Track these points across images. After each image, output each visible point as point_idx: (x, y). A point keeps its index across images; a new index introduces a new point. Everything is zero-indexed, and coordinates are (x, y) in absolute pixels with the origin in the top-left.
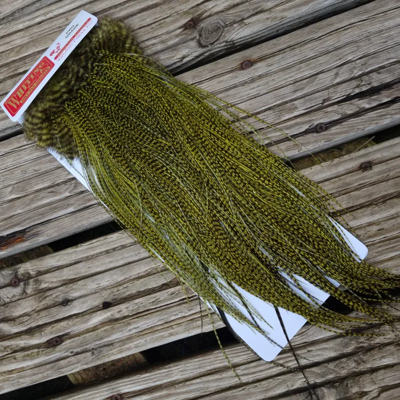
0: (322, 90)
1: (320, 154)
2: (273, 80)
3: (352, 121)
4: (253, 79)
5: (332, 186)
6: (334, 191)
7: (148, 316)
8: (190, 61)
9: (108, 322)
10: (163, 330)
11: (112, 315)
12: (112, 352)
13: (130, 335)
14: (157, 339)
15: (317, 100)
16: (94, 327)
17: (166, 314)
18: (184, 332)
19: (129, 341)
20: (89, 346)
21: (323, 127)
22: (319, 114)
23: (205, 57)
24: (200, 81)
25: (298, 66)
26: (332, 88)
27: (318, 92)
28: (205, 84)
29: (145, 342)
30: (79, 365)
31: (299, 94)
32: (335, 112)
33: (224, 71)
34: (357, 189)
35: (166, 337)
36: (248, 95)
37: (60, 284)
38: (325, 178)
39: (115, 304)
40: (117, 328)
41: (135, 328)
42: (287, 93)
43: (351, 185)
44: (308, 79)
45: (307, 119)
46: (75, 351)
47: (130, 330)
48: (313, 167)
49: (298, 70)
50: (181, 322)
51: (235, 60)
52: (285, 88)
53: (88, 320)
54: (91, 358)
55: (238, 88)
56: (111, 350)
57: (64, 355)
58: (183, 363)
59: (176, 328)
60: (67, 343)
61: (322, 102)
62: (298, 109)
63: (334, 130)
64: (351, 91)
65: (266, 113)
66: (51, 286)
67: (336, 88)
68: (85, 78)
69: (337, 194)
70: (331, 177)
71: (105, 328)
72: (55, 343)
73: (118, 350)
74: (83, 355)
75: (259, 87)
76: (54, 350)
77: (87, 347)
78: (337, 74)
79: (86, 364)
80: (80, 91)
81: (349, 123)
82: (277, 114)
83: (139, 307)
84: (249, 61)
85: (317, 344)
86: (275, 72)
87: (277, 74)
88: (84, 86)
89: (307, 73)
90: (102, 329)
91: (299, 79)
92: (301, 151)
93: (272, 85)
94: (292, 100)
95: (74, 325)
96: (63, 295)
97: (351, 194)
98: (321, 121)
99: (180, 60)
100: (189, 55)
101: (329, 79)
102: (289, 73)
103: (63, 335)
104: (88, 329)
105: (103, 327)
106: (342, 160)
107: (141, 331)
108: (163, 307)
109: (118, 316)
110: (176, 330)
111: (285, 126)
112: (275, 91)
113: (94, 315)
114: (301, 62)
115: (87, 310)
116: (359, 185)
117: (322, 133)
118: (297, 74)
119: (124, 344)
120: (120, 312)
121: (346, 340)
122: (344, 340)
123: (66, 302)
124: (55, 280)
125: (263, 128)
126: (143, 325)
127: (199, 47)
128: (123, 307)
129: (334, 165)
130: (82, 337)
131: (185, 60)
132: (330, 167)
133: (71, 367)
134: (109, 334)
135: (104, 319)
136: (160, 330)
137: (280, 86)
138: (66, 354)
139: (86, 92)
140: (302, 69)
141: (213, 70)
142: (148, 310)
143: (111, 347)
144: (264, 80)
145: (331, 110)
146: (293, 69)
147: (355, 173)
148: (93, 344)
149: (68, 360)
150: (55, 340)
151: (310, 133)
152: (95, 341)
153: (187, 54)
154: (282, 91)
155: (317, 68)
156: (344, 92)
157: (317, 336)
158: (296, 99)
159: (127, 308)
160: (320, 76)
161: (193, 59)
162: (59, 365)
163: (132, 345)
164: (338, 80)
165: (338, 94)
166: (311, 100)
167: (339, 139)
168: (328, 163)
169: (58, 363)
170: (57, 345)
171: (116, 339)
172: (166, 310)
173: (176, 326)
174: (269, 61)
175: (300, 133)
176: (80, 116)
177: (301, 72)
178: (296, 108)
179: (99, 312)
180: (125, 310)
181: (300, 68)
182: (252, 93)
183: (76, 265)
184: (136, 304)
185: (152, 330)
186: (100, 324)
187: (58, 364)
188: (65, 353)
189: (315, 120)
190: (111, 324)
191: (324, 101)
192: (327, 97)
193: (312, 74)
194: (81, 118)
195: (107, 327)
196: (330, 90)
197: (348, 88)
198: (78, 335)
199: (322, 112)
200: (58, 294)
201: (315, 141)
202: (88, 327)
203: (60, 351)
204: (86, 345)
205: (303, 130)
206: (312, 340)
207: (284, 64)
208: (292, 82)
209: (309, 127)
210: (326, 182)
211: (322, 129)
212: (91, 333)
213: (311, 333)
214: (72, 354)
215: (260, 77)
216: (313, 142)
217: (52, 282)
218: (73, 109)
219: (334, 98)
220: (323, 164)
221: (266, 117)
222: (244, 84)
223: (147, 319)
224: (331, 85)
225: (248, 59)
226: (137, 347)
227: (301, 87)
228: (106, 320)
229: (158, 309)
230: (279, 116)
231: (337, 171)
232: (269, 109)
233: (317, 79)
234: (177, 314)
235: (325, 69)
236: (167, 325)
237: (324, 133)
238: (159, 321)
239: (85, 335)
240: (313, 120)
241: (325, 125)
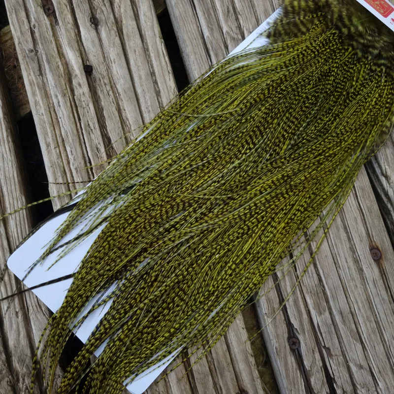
0: (341, 348)
1: (260, 339)
2: (356, 286)
3: (301, 384)
4: (358, 261)
5: (221, 353)
6: (214, 355)
7: (73, 120)
8: (382, 185)
9: (69, 71)
10: (54, 136)
11: (76, 75)
12: (32, 73)
13: (51, 97)
14: (44, 128)
15: (329, 341)
16: (63, 54)
17: (73, 140)
18: (51, 161)
19: (43, 94)
20: (40, 47)
21: (295, 346)
23: (386, 205)
24: (357, 196)
25: (373, 319)
26: (343, 359)
27: (340, 342)
28: (354, 202)
29: (40, 113)
30: (19, 33)
31: (338, 318)
32: (314, 362)
33: (368, 226)
34: (215, 384)
35: (45, 139)
36: (339, 254)
37: (117, 16)
38: (230, 345)
39: (89, 80)
40: (60, 81)
41: (59, 103)
42: (339, 303)
43: (221, 378)
44: (356, 331)
45: (306, 327)
46: (36, 30)
47: (56, 96)
48: (245, 331)
49: (368, 319)
50: (63, 158)
51: (383, 241)
52: (346, 301)
53: (72, 47)
54: (26, 48)
55: (347, 242)
56: (34, 73)
57: (32, 17)
58: (13, 158)
59: (56, 152)
60: (46, 21)
61: (327, 346)
62: (319, 316)
63: (291, 360)
64: (339, 383)
65: (315, 275)
66: (116, 5)
67: (343, 365)
68: (366, 56)
69: (210, 359)
70: (232, 352)
71: (61, 67)
72: (47, 7)
73: (33, 81)
74: (30, 39)
75: (348, 268)
76: (38, 5)
77: (40, 44)
78: (361, 367)
79: (19, 43)
80: (350, 49)
81: (299, 380)
82: (313, 289)
83: (84, 108)
84: (381, 257)
85: (25, 325)
86: (366, 290)
87: (363, 291)
88: (356, 54)
89: (363, 329)
90: (60, 63)
91: (356, 320)
92: (266, 317)
93: (350, 285)
94: (330, 308)
95: (67, 30)
96: (104, 18)
97: (210, 377)
98: (303, 344)
99: (384, 172)
100: (389, 184)
101: (355, 357)
102: (364, 306)
103: (56, 18)
104: (61, 47)
105: (63, 65)
106: (253, 368)
107: (54, 110)
108: (82, 138)
109: (75, 82)
110: (53, 151)
111: (298, 298)
112: (342, 288)
113: (77, 53)
114: (377, 323)
115: (83, 47)
116: (220, 387)
117: (287, 344)
118: (363, 316)
119: (39, 88)
120: (80, 85)
121: (27, 361)
122: (28, 358)
123: (95, 22)
124: (122, 10)
125: (296, 271)
126: (62, 112)
128: (86, 89)
129: (247, 358)
130: (52, 39)
131: (383, 180)
132: (244, 351)
133: (17, 24)
134: (54, 72)
135: (72, 66)
136: (55, 132)
137: (348, 295)
138: (33, 19)
139: (349, 56)
140: (368, 324)
141: (370, 212)
142: (80, 119)
143: (38, 73)
144: (356, 275)
145: (317, 358)
146: (369, 312)
147: (236, 383)
148: (42, 52)
149: (26, 21)
150: (51, 7)
151: (288, 329)
152: (46, 55)
153: (391, 181)
154: (342, 297)
155: (370, 342)
156: (338, 375)
157: (35, 324)
158: (331, 313)
159: (84, 94)
160: (359, 346)
161: (383, 189)
162: (20, 11)
163: (39, 98)
164: (354, 369)
165: (336, 367)
166: (330, 333)
167: (278, 365)
168: (250, 351)
169: (23, 9)
170: (44, 10)
171: (47, 80)
172: (78, 140)
173: (58, 152)
174: (380, 283)
175: (288, 316)
176: (320, 47)
177: (365, 322)
178: (320, 314)
179: (80, 61)
180: (81, 91)
181: (370, 321)
182: (341, 260)
183: (139, 35)
184: (88, 105)
185: (55, 122)
186: (66, 61)
187: (21, 9)
188: (34, 18)
189: (304, 336)
190: (65, 75)
191: (328, 350)
192: (333, 353)
193: (362, 336)
194: (318, 48)
195: (62, 69)
196: (341, 357)
197: (342, 379)
198: (55, 35)
199: (314, 347)
200: (105, 13)
201: (278, 335)
202: (64, 47)
203: (36, 12)
204: (42, 44)
205: (293, 321)
206: (31, 318)
207: (376, 301)
208: (353, 310)
209: (296, 329)
210: (225, 346)
211: (292, 345)
212: (55, 49)
213: (39, 318)
214: (32, 27)
215: (361, 270)
216: (276, 333)
217: (120, 7)
218: (329, 39)
219: (331, 362)
220: (249, 343)
221: (311, 275)
222: (353, 250)
223: (69, 117)
224: (348, 358)
225: (383, 257)
226: (36, 103)
227: (347, 322)
228: (70, 69)
229: (80, 131)
230: (311, 292)
231: (239, 361)
232: (320, 280)
233: (355, 342)
234: (72, 154)
235: (368, 353)
236: (60, 141)
237: (288, 347)
238: (66, 132)
239: (54, 42)
240: (305, 334)
241: (297, 349)
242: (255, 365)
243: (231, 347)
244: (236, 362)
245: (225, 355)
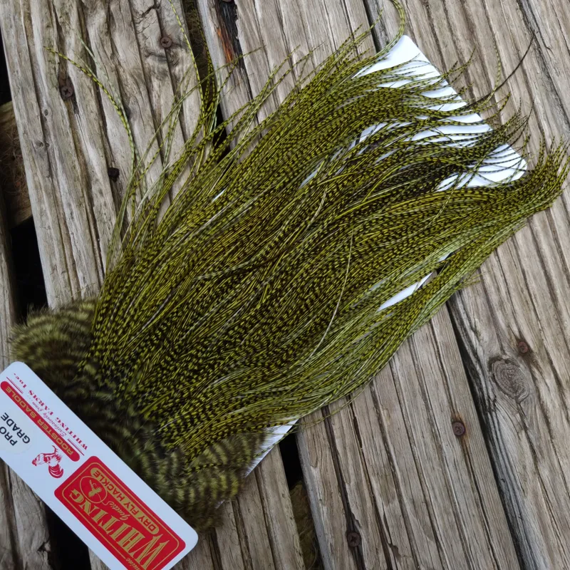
0: (411, 546)
1: (311, 532)
2: (434, 468)
4: (437, 436)
5: (261, 551)
6: (252, 554)
7: (89, 237)
8: (470, 342)
9: (87, 173)
10: (63, 257)
11: (97, 180)
12: (39, 173)
13: (62, 206)
14: (50, 246)
15: (397, 537)
16: (81, 151)
17: (87, 264)
18: (56, 290)
19: (52, 201)
20: (52, 140)
21: (355, 542)
22: (376, 538)
23: (474, 366)
24: (439, 355)
25: (451, 510)
26: (413, 562)
27: (410, 539)
28: (435, 362)
29: (47, 226)
30: (25, 121)
31: (409, 508)
32: (377, 565)
33: (451, 393)
35: (51, 261)
36: (414, 427)
37: (155, 108)
38: (274, 540)
39: (114, 187)
40: (75, 186)
41: (72, 214)
42: (411, 490)
44: (430, 525)
45: (369, 519)
46: (48, 118)
47: (69, 205)
48: (293, 522)
49: (445, 510)
50: (73, 287)
51: (468, 412)
52: (420, 487)
53: (94, 143)
54: (33, 140)
55: (425, 413)
56: (42, 173)
57: (44, 100)
58: (6, 282)
59: (64, 278)
60: (62, 107)
61: (394, 544)
62: (387, 505)
63: (349, 560)
65: (384, 452)
66: (154, 94)
67: (413, 569)
69: (246, 558)
70: (275, 550)
71: (78, 167)
72: (64, 89)
73: (40, 183)
74: (39, 129)
75: (425, 445)
76: (53, 86)
77: (52, 137)
79: (25, 132)
82: (381, 470)
83: (104, 223)
84: (464, 432)
85: (6, 506)
86: (444, 473)
87: (441, 475)
89: (439, 523)
90: (76, 163)
91: (432, 512)
92: (320, 505)
93: (426, 467)
94: (400, 496)
95: (89, 121)
96: (138, 110)
98: (364, 541)
99: (474, 326)
100: (479, 341)
101: (428, 559)
102: (441, 494)
103: (75, 103)
104: (79, 141)
105: (80, 164)
107: (65, 222)
108: (99, 261)
109: (95, 189)
110: (61, 277)
111: (361, 481)
112: (415, 470)
113: (100, 152)
114: (456, 515)
115: (109, 143)
117: (345, 541)
118: (439, 506)
119: (48, 194)
120: (101, 192)
121: (5, 556)
122: (7, 551)
123: (127, 113)
124: (162, 102)
125: (361, 447)
126: (75, 226)
127: (490, 358)
128: (108, 198)
129: (294, 557)
130: (69, 131)
131: (472, 334)
132: (291, 548)
133: (24, 107)
134: (68, 173)
135: (93, 168)
136: (64, 251)
137: (422, 479)
138: (45, 104)
140: (445, 516)
141: (454, 375)
142: (97, 237)
143: (47, 173)
144: (434, 455)
145: (381, 559)
146: (447, 503)
148: (55, 146)
149: (35, 105)
150: (69, 89)
151: (347, 521)
152: (60, 150)
153: (481, 338)
154: (415, 482)
155: (446, 541)
157: (19, 507)
158: (401, 502)
159: (105, 205)
160: (433, 544)
161: (472, 346)
162: (29, 90)
163: (46, 206)
166: (399, 527)
167: (333, 566)
168: (298, 548)
169: (33, 89)
170: (60, 91)
171: (58, 183)
172: (93, 264)
173: (66, 277)
174: (462, 465)
175: (348, 504)
177: (441, 514)
178: (388, 502)
179: (104, 162)
180: (102, 201)
181: (448, 514)
182: (416, 434)
183: (181, 135)
184: (110, 220)
185: (65, 238)
186: (85, 161)
187: (31, 89)
188: (47, 102)
189: (367, 532)
190: (82, 178)
191: (395, 548)
192: (401, 553)
193: (438, 532)
195: (79, 171)
196: (411, 559)
198: (72, 126)
199: (379, 544)
200: (140, 103)
201: (334, 528)
202: (83, 142)
203: (50, 95)
204: (55, 136)
205: (353, 510)
206: (15, 497)
207: (456, 488)
208: (428, 498)
209: (357, 521)
210: (268, 541)
211: (352, 541)
212: (72, 145)
213: (26, 498)
214: (43, 112)
215: (439, 448)
216: (332, 525)
217: (159, 96)
219: (398, 564)
220: (297, 537)
221: (379, 452)
222: (431, 422)
223: (84, 232)
224: (419, 560)
225: (467, 431)
226: (42, 213)
227: (420, 514)
228: (90, 171)
229: (97, 252)
230: (378, 474)
231: (283, 561)
232: (390, 459)
233: (428, 540)
234: (85, 282)
235: (443, 554)
236: (69, 263)
237: (346, 544)
238: (79, 252)
239: (70, 135)
240: (368, 527)
241: (357, 547)
242: (303, 566)
243: (275, 542)
244: (279, 562)
245: (266, 552)
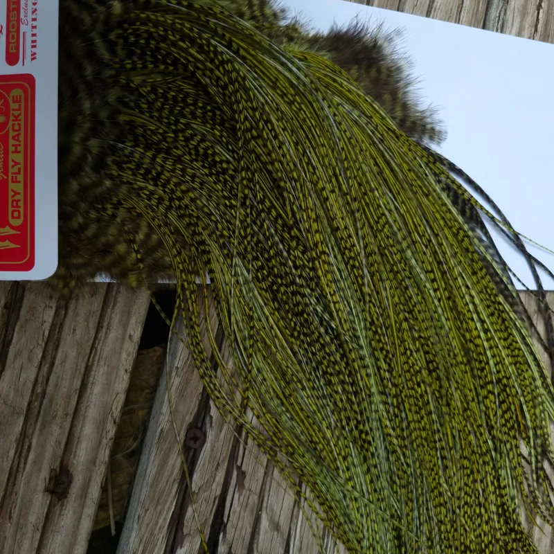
0: (264, 483)
1: (146, 411)
3: (169, 508)
5: (65, 385)
15: (252, 463)
21: (195, 443)
22: (225, 449)
26: (256, 502)
32: (208, 484)
34: (24, 436)
38: (89, 386)
43: (41, 430)
48: (126, 377)
61: (243, 469)
63: (176, 461)
64: (229, 536)
67: (252, 510)
70: (85, 400)
78: (276, 527)
81: (170, 499)
92: (174, 374)
97: (22, 419)
98: (207, 446)
101: (277, 508)
106: (105, 441)
116: (30, 447)
117: (183, 433)
132: (106, 409)
145: (217, 479)
147: (60, 453)
156: (235, 522)
164: (265, 523)
165: (238, 509)
167: (151, 463)
168: (117, 413)
189: (217, 436)
191: (242, 475)
192: (247, 485)
196: (256, 497)
197: (238, 533)
201: (176, 411)
209: (211, 417)
210: (79, 383)
211: (192, 439)
216: (176, 405)
219: (236, 496)
220: (122, 398)
224: (265, 505)
237: (181, 438)
240: (221, 432)
241: (195, 450)
242: (111, 439)
243: (89, 390)
244: (81, 418)
245: (69, 397)
